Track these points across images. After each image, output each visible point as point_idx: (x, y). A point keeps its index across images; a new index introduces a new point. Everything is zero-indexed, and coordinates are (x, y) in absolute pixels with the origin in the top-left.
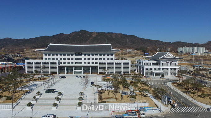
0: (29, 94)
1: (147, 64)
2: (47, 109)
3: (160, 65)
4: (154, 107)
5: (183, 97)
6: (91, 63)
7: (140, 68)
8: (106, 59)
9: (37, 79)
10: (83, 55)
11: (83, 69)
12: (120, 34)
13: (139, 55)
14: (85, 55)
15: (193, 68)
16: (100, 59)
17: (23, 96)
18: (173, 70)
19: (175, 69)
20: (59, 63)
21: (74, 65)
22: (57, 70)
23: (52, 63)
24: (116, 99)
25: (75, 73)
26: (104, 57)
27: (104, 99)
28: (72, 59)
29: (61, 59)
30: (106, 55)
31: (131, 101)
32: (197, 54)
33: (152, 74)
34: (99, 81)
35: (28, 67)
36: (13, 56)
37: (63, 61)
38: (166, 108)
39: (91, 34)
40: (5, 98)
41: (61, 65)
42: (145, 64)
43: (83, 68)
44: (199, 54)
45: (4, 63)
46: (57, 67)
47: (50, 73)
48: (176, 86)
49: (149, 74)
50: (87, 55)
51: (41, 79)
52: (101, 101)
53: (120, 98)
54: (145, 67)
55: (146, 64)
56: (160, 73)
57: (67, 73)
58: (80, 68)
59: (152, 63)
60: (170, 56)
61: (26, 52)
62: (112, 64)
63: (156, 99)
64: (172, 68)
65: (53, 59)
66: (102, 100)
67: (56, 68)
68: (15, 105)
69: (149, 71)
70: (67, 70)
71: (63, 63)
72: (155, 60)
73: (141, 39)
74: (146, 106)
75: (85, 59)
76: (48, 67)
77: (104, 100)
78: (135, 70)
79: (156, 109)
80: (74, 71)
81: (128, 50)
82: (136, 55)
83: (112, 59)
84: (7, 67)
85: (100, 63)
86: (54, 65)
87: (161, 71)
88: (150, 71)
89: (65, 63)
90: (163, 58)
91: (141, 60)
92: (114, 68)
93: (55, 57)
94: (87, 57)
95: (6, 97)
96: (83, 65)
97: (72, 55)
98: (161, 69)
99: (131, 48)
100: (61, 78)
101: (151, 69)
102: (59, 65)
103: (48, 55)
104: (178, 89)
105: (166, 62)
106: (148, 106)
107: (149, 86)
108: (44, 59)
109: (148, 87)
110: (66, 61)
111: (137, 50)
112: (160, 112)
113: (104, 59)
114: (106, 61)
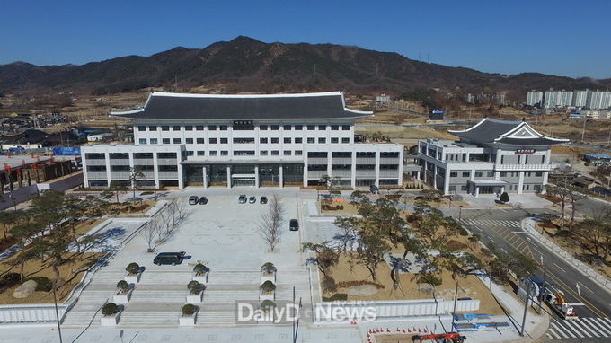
0: (104, 269)
1: (454, 157)
2: (164, 323)
3: (494, 160)
4: (495, 313)
5: (581, 275)
6: (281, 153)
7: (430, 168)
8: (328, 141)
9: (121, 207)
10: (257, 128)
11: (259, 172)
12: (353, 48)
13: (413, 116)
14: (263, 127)
15: (583, 162)
16: (311, 140)
17: (87, 277)
18: (533, 177)
19: (539, 173)
20: (185, 154)
21: (231, 158)
22: (179, 176)
23: (162, 155)
24: (379, 286)
25: (235, 182)
26: (322, 134)
27: (341, 285)
28: (224, 141)
29: (190, 141)
30: (329, 128)
31: (424, 295)
32: (588, 113)
33: (469, 188)
34: (311, 214)
35: (91, 168)
36: (40, 120)
37: (195, 147)
38: (537, 319)
39: (266, 48)
40: (30, 285)
41: (190, 159)
42: (449, 157)
43: (259, 169)
44: (595, 115)
45: (16, 146)
46: (180, 167)
47: (157, 187)
48: (551, 236)
49: (459, 187)
50: (269, 128)
51: (134, 210)
52: (332, 294)
53: (389, 283)
54: (450, 167)
55: (452, 158)
56: (493, 187)
57: (209, 185)
58: (248, 168)
59: (471, 154)
60: (527, 134)
61: (79, 105)
62: (348, 155)
63: (497, 283)
64: (530, 172)
65: (166, 141)
66: (334, 291)
67: (174, 168)
68: (64, 311)
69: (462, 180)
70: (210, 174)
71: (195, 153)
72: (479, 146)
73: (415, 63)
74: (473, 309)
75: (264, 141)
76: (151, 168)
77: (340, 291)
78: (414, 173)
79: (506, 324)
80: (231, 178)
81: (378, 99)
82: (406, 117)
83: (346, 140)
84: (28, 166)
85: (311, 155)
86: (168, 162)
87: (497, 180)
88: (464, 181)
89: (201, 153)
90: (506, 140)
91: (435, 143)
92: (354, 167)
93: (171, 134)
94: (269, 134)
95: (34, 279)
96: (258, 158)
97: (224, 128)
98: (498, 174)
99: (386, 91)
100: (192, 202)
101: (466, 174)
102: (186, 162)
103: (148, 129)
104: (562, 246)
105: (512, 153)
106: (477, 308)
107: (467, 234)
108: (137, 142)
109: (467, 237)
110: (207, 147)
111: (406, 97)
112: (521, 334)
113: (322, 140)
114: (329, 148)
